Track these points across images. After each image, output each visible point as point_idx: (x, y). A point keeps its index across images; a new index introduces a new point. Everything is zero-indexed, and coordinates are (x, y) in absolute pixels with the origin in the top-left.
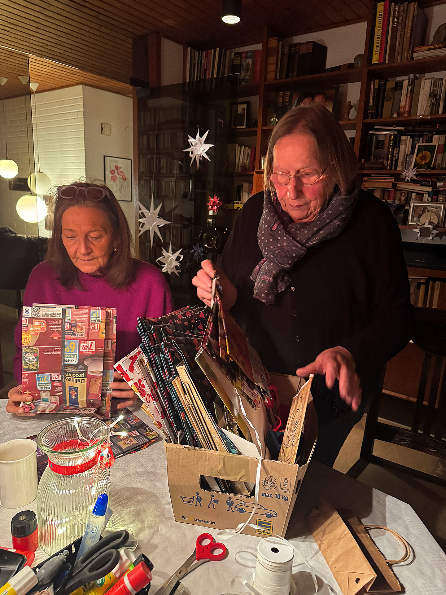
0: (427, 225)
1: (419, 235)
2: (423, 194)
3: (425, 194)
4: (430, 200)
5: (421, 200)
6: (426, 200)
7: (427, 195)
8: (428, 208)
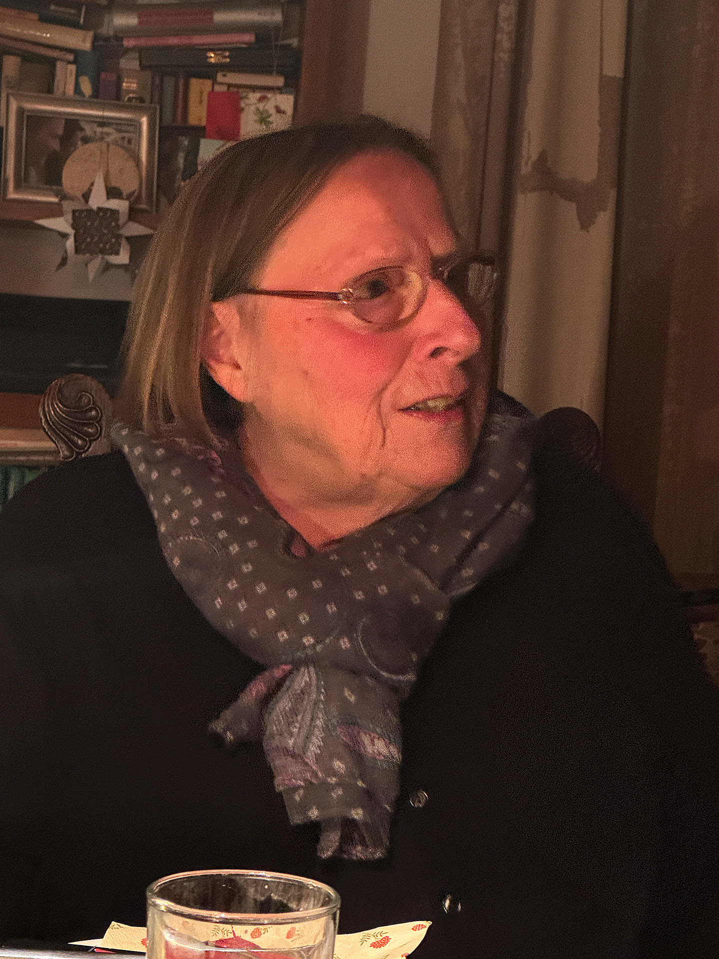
0: (98, 200)
1: (70, 244)
2: (52, 63)
3: (59, 65)
4: (87, 87)
5: (48, 88)
6: (70, 90)
7: (73, 68)
8: (83, 124)
